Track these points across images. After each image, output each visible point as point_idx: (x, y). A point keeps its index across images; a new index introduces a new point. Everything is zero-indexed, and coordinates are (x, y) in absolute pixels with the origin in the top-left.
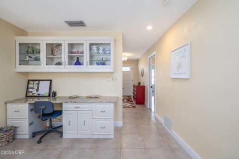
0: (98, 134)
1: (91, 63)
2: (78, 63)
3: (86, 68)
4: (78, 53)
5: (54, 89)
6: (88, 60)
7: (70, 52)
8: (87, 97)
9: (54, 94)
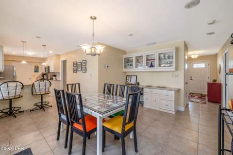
0: (164, 109)
1: (160, 66)
2: (152, 66)
3: (156, 68)
4: (152, 60)
5: (138, 81)
6: (158, 64)
7: (148, 60)
8: (157, 87)
9: (138, 83)
